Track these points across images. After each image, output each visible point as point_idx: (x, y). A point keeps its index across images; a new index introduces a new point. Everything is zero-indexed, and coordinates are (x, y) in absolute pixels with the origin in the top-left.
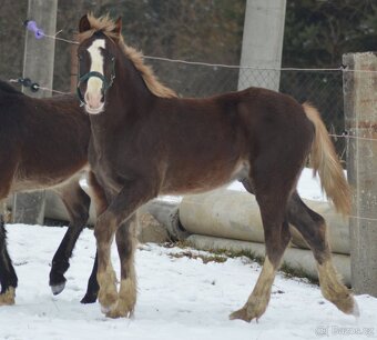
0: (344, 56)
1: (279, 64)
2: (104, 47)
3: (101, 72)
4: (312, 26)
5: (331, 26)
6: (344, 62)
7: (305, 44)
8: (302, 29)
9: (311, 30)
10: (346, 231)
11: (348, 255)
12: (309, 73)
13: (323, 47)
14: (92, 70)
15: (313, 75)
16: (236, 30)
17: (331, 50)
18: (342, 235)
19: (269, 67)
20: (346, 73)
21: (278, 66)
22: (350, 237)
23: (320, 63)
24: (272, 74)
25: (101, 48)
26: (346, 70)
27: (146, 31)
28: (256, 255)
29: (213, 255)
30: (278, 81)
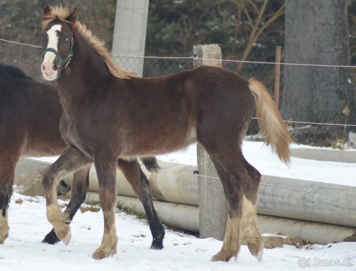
0: (194, 47)
1: (143, 53)
2: (60, 30)
3: (56, 48)
4: (173, 24)
5: (185, 23)
6: (195, 52)
7: (164, 37)
8: (164, 26)
9: (170, 27)
10: (196, 187)
11: (197, 206)
12: (167, 60)
13: (179, 40)
14: (49, 46)
15: (171, 62)
16: (108, 25)
17: (184, 42)
18: (192, 190)
19: (135, 55)
20: (196, 60)
21: (142, 55)
22: (199, 191)
23: (175, 52)
24: (137, 61)
25: (57, 31)
26: (196, 58)
27: (36, 25)
28: (124, 206)
29: (89, 206)
30: (142, 66)
